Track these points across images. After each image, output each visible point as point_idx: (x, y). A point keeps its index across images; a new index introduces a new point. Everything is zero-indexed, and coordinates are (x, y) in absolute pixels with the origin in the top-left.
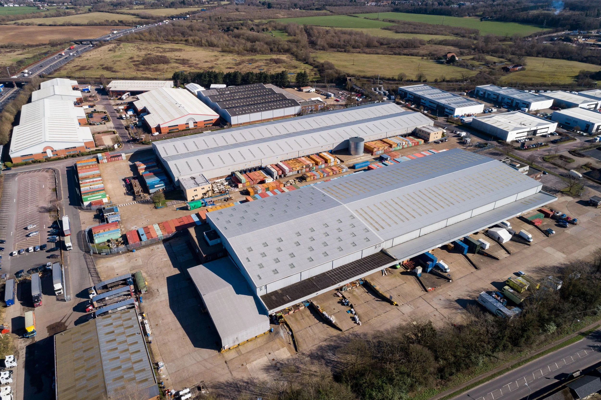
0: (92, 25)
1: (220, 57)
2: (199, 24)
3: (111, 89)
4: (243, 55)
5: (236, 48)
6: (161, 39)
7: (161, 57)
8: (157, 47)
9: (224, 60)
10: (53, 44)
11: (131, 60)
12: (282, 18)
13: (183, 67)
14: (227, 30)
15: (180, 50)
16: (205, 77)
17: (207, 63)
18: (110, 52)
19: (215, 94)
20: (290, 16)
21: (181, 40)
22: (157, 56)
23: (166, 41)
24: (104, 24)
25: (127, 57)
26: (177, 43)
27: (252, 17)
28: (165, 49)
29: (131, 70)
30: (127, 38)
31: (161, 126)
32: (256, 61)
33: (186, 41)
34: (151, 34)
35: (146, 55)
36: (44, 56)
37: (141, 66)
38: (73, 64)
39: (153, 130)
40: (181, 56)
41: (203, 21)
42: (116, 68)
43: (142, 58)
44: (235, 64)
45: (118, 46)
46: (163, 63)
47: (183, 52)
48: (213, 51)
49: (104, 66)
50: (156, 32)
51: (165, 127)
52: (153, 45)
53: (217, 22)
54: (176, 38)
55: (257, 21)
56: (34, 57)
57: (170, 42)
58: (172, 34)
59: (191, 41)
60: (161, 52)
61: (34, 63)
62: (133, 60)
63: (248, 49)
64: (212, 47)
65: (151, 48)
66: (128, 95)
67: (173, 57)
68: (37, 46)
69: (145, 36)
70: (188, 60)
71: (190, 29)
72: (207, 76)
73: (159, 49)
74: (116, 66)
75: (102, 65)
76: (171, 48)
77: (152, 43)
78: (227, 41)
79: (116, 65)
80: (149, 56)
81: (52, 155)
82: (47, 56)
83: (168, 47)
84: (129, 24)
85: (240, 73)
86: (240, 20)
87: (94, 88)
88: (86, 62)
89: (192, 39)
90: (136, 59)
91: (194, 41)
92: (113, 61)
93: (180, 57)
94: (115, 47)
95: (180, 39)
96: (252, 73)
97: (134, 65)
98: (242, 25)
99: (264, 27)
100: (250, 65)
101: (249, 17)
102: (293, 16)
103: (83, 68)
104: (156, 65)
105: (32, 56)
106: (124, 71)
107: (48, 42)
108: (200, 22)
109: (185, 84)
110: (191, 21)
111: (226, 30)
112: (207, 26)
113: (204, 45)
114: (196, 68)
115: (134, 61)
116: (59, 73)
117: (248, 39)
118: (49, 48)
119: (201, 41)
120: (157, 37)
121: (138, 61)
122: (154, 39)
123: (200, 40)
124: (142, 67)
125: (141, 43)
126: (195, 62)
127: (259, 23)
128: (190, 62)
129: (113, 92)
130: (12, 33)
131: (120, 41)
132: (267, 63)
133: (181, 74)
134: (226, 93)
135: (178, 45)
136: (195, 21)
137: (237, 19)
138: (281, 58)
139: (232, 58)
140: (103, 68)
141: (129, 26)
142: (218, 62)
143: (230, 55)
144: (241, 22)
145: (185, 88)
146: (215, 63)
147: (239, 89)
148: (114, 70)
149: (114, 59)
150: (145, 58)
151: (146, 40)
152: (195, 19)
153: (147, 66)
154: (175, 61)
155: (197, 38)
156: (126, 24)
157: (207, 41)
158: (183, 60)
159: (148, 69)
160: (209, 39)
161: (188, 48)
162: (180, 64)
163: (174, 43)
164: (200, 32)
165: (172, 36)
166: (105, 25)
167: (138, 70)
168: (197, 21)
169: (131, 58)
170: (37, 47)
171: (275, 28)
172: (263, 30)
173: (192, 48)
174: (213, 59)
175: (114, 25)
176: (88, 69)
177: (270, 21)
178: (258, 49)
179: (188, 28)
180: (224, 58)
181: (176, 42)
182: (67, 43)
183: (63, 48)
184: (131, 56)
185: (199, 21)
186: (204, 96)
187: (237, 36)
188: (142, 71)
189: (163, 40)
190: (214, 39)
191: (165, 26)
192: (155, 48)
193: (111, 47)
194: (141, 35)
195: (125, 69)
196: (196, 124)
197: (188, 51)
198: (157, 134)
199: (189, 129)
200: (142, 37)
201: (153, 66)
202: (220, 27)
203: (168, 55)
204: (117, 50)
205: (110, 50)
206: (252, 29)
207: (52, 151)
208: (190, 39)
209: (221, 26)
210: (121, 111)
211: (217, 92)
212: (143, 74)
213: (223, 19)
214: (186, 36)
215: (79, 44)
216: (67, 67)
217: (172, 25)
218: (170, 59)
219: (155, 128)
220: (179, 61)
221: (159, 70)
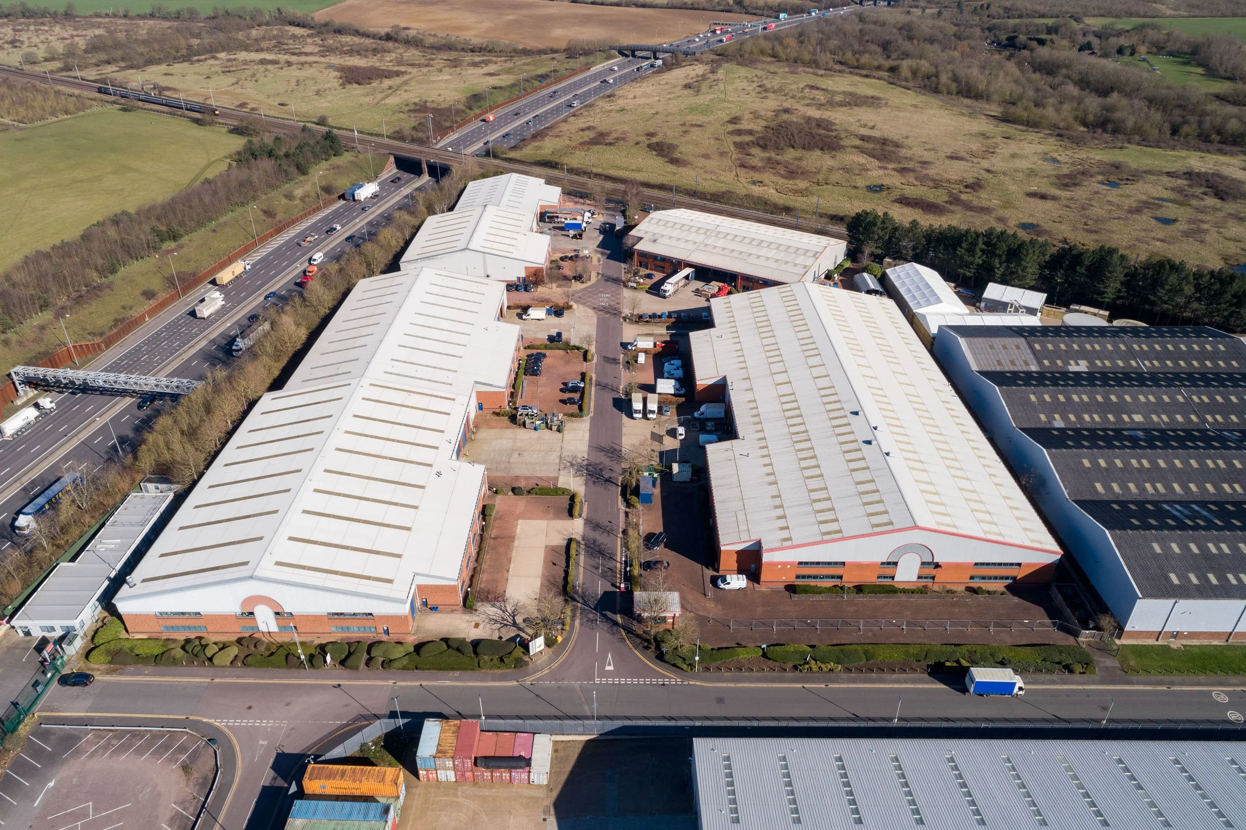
0: (675, 8)
1: (999, 140)
2: (930, 22)
3: (639, 247)
4: (1078, 142)
5: (1050, 112)
6: (825, 58)
7: (820, 123)
8: (812, 87)
9: (1014, 156)
10: (571, 52)
11: (731, 127)
12: (1173, 17)
13: (881, 172)
14: (1011, 44)
15: (872, 102)
16: (971, 251)
17: (956, 164)
18: (686, 92)
19: (1020, 367)
20: (1196, 12)
21: (879, 68)
22: (809, 120)
23: (838, 67)
24: (701, 6)
25: (724, 115)
26: (867, 76)
27: (1079, 10)
28: (834, 93)
29: (727, 162)
30: (740, 50)
31: (766, 558)
32: (1134, 176)
33: (893, 70)
34: (802, 42)
35: (777, 113)
36: (536, 83)
37: (756, 151)
38: (582, 122)
39: (728, 562)
40: (879, 125)
41: (940, 13)
42: (685, 149)
43: (763, 123)
44: (1058, 177)
45: (713, 72)
46: (822, 149)
47: (884, 111)
48: (972, 114)
49: (654, 140)
50: (815, 37)
51: (784, 564)
52: (804, 78)
53: (977, 18)
54: (865, 59)
55: (1095, 23)
56: (513, 85)
57: (848, 70)
58: (856, 47)
59: (905, 72)
60: (820, 106)
61: (506, 103)
62: (737, 127)
63: (1091, 118)
64: (968, 97)
65: (793, 87)
66: (687, 277)
67: (853, 128)
68: (541, 52)
69: (785, 48)
70: (897, 145)
71: (905, 33)
72: (981, 245)
73: (816, 92)
74: (687, 143)
75: (650, 135)
76: (851, 94)
77: (800, 69)
78: (1016, 81)
79: (688, 138)
80: (785, 117)
81: (274, 628)
82: (544, 84)
83: (842, 89)
84: (757, 9)
85: (1123, 257)
86: (1043, 16)
87: (601, 219)
88: (617, 117)
89: (910, 67)
90: (745, 125)
91: (914, 73)
92: (684, 125)
93: (873, 128)
94: (704, 77)
95: (876, 63)
96: (1176, 268)
97: (735, 144)
98: (1050, 30)
99: (1123, 41)
100: (1115, 191)
101: (1070, 10)
102: (1206, 12)
103: (600, 139)
104: (798, 153)
105: (509, 83)
106: (702, 162)
107: (563, 45)
108: (932, 16)
109: (887, 260)
110: (908, 12)
111: (1005, 42)
112: (952, 29)
113: (944, 89)
114: (923, 179)
115: (739, 132)
116: (538, 148)
117: (1084, 83)
118: (559, 63)
119: (937, 75)
120: (814, 54)
121: (750, 132)
122: (807, 57)
123: (932, 70)
124: (758, 155)
125: (772, 68)
126: (919, 152)
127: (1105, 27)
128: (904, 152)
129: (644, 255)
130: (511, 17)
131: (723, 56)
132: (1180, 190)
133: (883, 222)
134: (1073, 368)
135: (867, 80)
136: (918, 12)
137: (1036, 12)
138: (1227, 171)
139: (1040, 148)
140: (649, 146)
141: (755, 14)
142: (996, 162)
143: (1032, 136)
144: (1050, 22)
145: (888, 289)
146: (985, 164)
147: (1132, 354)
148: (677, 155)
149: (689, 118)
150: (773, 124)
151: (787, 60)
152: (917, 7)
153: (773, 155)
154: (857, 142)
155: (925, 66)
156: (750, 9)
157: (955, 79)
158: (884, 142)
159: (772, 164)
160: (962, 72)
161: (896, 96)
162: (874, 157)
163: (857, 74)
164: (936, 47)
165: (854, 53)
166: (704, 9)
167: (742, 166)
168: (923, 11)
169: (735, 120)
170: (537, 57)
171: (1159, 48)
172: (1120, 51)
173: (909, 98)
174: (975, 146)
175: (722, 11)
176: (610, 144)
177: (1143, 26)
178: (1130, 123)
179: (900, 29)
180: (1013, 147)
181: (864, 72)
182: (604, 51)
183: (587, 64)
184: (735, 111)
185: (928, 11)
186: (974, 367)
187: (1048, 69)
188: (753, 168)
189: (831, 63)
190: (974, 74)
191: (839, 21)
192: (807, 90)
193: (693, 74)
194: (776, 44)
195: (706, 157)
196: (931, 571)
197: (898, 108)
198: (737, 582)
199: (892, 590)
200: (779, 48)
201: (790, 155)
202: (987, 33)
203: (838, 116)
204: (704, 87)
205: (688, 86)
206: (1086, 47)
207: (277, 614)
208: (905, 64)
209: (990, 29)
210: (642, 358)
211: (1030, 357)
212: (754, 183)
213: (994, 10)
214: (894, 56)
215: (627, 56)
216: (564, 127)
217: (856, 20)
218: (843, 135)
219: (739, 553)
220: (870, 146)
221: (804, 174)
